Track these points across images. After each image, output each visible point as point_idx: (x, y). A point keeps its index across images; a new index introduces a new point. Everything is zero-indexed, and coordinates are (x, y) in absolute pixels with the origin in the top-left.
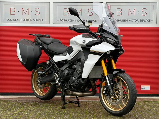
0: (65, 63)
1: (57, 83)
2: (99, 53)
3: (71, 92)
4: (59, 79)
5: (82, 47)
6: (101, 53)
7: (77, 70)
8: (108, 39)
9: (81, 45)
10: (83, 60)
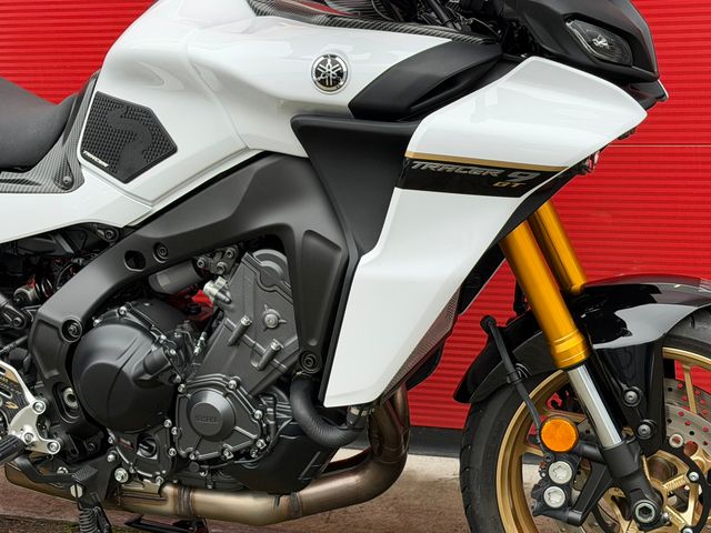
0: (69, 249)
1: (33, 444)
2: (506, 172)
3: (177, 498)
4: (41, 404)
5: (302, 131)
6: (524, 171)
7: (245, 329)
8: (577, 29)
9: (287, 104)
10: (313, 242)
